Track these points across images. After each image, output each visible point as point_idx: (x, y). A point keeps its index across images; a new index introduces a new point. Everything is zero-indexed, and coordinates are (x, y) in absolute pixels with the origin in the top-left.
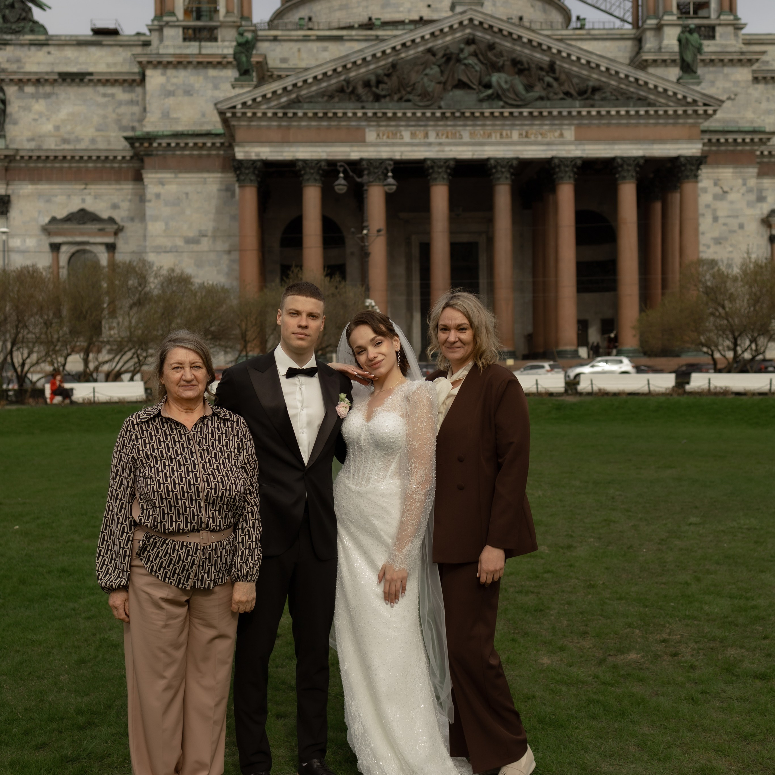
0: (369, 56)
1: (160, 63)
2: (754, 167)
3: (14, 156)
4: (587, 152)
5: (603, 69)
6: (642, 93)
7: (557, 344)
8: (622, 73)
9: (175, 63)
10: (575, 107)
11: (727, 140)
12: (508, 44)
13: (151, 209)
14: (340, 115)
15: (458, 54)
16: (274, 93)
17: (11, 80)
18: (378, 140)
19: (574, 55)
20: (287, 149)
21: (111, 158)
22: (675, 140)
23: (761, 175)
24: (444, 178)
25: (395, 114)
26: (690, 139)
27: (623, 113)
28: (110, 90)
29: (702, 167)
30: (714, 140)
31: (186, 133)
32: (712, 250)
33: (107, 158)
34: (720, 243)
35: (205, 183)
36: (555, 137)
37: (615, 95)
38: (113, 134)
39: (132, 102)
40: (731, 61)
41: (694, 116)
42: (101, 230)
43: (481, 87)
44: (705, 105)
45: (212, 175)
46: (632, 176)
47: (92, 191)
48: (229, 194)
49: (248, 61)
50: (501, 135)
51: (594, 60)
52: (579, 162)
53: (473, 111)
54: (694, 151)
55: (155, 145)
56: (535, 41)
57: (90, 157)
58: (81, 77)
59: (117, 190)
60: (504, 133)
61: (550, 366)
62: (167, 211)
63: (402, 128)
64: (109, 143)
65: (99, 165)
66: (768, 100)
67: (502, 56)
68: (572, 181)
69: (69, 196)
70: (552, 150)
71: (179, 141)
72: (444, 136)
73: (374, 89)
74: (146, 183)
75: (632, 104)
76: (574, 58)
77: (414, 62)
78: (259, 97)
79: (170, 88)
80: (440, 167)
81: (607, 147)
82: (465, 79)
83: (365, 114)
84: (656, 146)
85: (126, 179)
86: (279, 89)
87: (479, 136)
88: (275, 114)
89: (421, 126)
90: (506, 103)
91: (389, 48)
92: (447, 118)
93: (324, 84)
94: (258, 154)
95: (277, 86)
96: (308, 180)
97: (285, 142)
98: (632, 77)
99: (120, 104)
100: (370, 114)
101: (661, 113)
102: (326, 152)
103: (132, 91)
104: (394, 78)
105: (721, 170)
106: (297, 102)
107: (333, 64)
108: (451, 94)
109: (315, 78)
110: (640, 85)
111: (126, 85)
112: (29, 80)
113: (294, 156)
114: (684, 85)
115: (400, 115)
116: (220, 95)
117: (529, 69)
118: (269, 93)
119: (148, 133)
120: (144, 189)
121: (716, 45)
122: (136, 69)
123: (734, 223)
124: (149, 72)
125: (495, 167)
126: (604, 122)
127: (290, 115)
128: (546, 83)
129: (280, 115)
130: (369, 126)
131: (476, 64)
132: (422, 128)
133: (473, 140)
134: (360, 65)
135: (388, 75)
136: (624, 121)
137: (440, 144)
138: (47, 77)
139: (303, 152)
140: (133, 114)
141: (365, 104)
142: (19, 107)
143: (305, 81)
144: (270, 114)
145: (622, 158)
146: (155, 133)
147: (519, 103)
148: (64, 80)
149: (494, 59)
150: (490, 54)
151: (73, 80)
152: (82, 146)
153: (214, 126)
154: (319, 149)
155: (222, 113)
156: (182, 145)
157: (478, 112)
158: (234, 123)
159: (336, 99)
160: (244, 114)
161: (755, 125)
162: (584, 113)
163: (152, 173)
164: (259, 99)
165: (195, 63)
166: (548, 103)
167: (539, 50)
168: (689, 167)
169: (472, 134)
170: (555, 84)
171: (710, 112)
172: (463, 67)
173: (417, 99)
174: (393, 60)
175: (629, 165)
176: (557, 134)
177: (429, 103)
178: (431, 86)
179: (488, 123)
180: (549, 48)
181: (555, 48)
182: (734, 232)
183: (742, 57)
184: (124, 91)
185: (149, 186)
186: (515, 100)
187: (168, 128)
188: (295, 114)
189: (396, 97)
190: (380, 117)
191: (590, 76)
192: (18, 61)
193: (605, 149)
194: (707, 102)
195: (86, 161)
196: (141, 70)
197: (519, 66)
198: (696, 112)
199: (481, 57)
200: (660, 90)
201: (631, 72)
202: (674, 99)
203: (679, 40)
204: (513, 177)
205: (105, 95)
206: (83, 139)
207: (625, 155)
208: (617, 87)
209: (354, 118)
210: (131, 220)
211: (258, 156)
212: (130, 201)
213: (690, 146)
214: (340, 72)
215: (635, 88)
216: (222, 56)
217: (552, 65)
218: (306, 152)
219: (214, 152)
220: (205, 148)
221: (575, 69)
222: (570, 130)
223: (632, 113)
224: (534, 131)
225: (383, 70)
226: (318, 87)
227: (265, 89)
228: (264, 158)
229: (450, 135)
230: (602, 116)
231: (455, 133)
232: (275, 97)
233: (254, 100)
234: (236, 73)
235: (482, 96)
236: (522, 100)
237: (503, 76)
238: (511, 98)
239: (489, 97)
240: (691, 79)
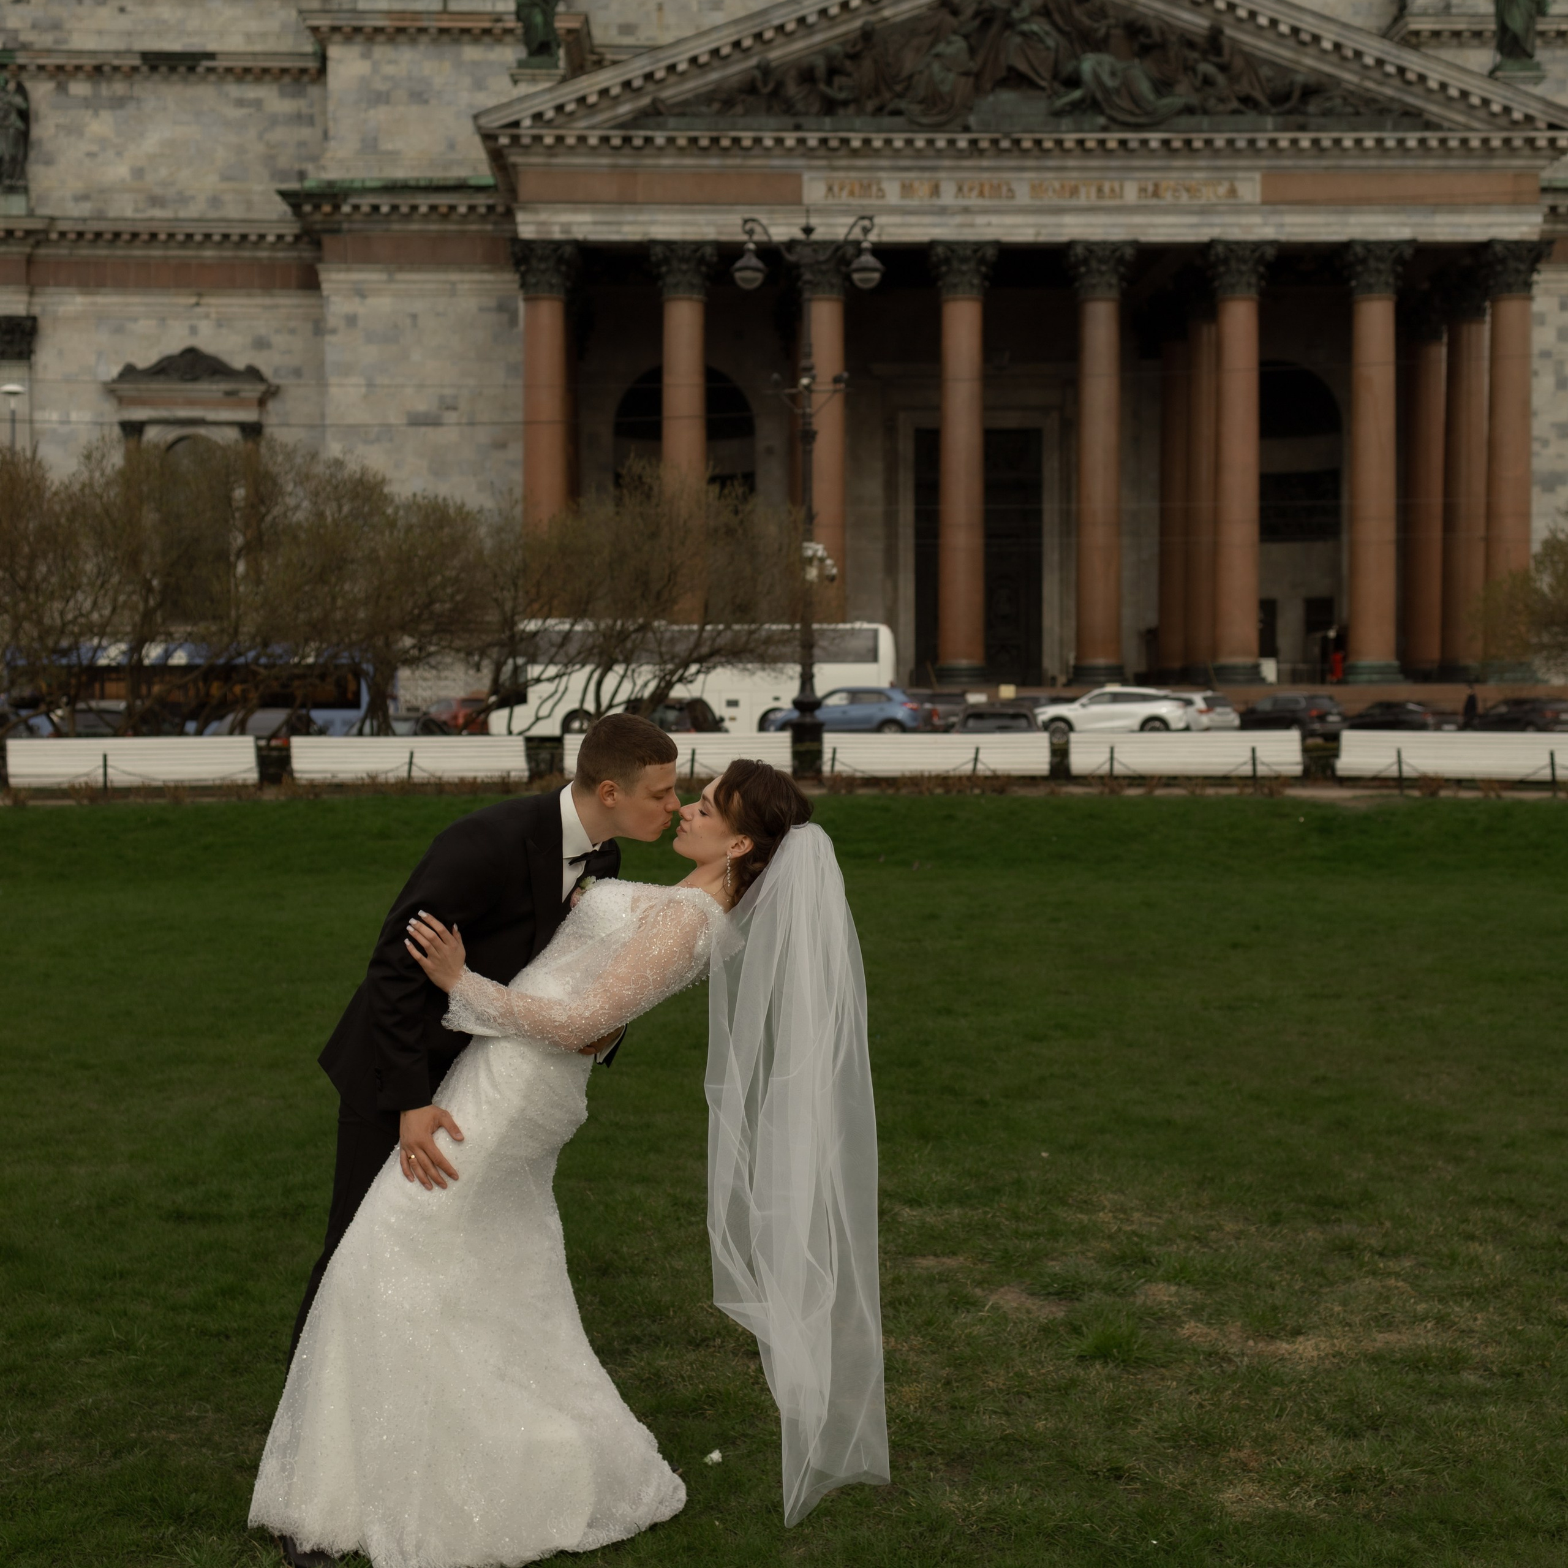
0: (811, 13)
1: (357, 30)
3: (46, 232)
4: (1288, 229)
5: (1327, 45)
6: (1410, 100)
7: (1215, 650)
8: (1370, 55)
9: (391, 30)
10: (1265, 131)
13: (336, 348)
14: (747, 143)
15: (1008, 12)
16: (604, 93)
17: (41, 68)
18: (830, 201)
19: (1264, 15)
20: (630, 217)
21: (253, 238)
22: (1483, 204)
24: (972, 285)
25: (867, 142)
26: (1516, 202)
27: (1369, 143)
28: (251, 92)
29: (1539, 266)
30: (1562, 210)
31: (412, 183)
32: (1552, 450)
33: (244, 237)
35: (453, 293)
36: (1218, 197)
37: (1351, 105)
38: (258, 188)
39: (299, 119)
41: (1527, 151)
42: (228, 394)
43: (1056, 85)
44: (1552, 127)
45: (468, 277)
46: (1387, 284)
47: (213, 310)
48: (505, 317)
49: (548, 22)
50: (1100, 190)
51: (1309, 25)
52: (1270, 253)
53: (1038, 136)
54: (1525, 229)
55: (346, 209)
57: (208, 236)
58: (190, 63)
59: (266, 307)
60: (1106, 188)
61: (1205, 699)
62: (370, 354)
63: (882, 174)
64: (249, 205)
65: (228, 254)
67: (1105, 16)
68: (1253, 293)
69: (163, 320)
70: (1211, 225)
71: (397, 201)
72: (975, 193)
73: (822, 87)
74: (325, 293)
75: (1389, 124)
76: (1263, 21)
77: (911, 27)
78: (570, 102)
79: (380, 86)
80: (964, 260)
81: (1332, 219)
82: (1022, 66)
83: (801, 141)
84: (1440, 219)
85: (285, 286)
86: (614, 85)
87: (1050, 194)
88: (605, 140)
89: (923, 169)
90: (1112, 119)
92: (981, 153)
93: (714, 76)
94: (566, 227)
95: (609, 78)
96: (676, 285)
97: (626, 201)
98: (1392, 64)
99: (274, 121)
100: (813, 142)
101: (1453, 143)
102: (715, 224)
103: (299, 93)
104: (867, 64)
106: (654, 114)
107: (732, 30)
108: (991, 98)
109: (693, 60)
110: (1409, 83)
111: (287, 79)
112: (78, 68)
113: (645, 234)
114: (1508, 84)
115: (878, 143)
116: (485, 100)
117: (1162, 46)
118: (591, 93)
119: (331, 184)
120: (321, 306)
122: (309, 48)
124: (334, 52)
125: (1085, 261)
126: (1324, 163)
128: (1200, 77)
129: (616, 142)
130: (810, 168)
131: (1047, 33)
132: (927, 175)
133: (1038, 203)
134: (792, 33)
135: (854, 57)
136: (1372, 162)
137: (966, 210)
138: (116, 62)
139: (664, 223)
140: (302, 144)
141: (801, 120)
142: (57, 126)
143: (671, 68)
144: (593, 141)
145: (1367, 245)
146: (347, 185)
147: (1142, 120)
148: (154, 68)
149: (1087, 21)
150: (1077, 12)
151: (173, 69)
152: (192, 211)
153: (475, 169)
154: (701, 218)
155: (488, 137)
156: (404, 209)
157: (1049, 139)
158: (515, 158)
159: (739, 109)
160: (538, 139)
162: (1284, 144)
163: (339, 271)
164: (570, 107)
165: (433, 31)
166: (1205, 121)
168: (1512, 264)
169: (1036, 189)
170: (1221, 79)
171: (1563, 143)
172: (1018, 40)
173: (916, 108)
174: (865, 24)
175: (1380, 259)
176: (1222, 190)
177: (942, 118)
178: (949, 81)
179: (1071, 163)
184: (283, 94)
185: (333, 299)
186: (1132, 114)
187: (375, 174)
188: (648, 140)
189: (870, 105)
190: (834, 150)
191: (1298, 63)
192: (56, 26)
193: (1328, 225)
194: (1556, 121)
195: (201, 245)
196: (317, 48)
197: (1143, 39)
198: (1530, 142)
199: (1057, 17)
200: (1453, 92)
201: (1388, 54)
202: (1482, 113)
204: (1125, 284)
205: (240, 103)
206: (193, 198)
207: (1372, 237)
208: (1357, 85)
209: (778, 151)
210: (297, 372)
211: (568, 232)
212: (292, 331)
213: (1515, 218)
214: (748, 49)
215: (1397, 89)
216: (493, 17)
217: (1215, 36)
218: (671, 224)
219: (474, 227)
220: (454, 217)
221: (1264, 46)
222: (1252, 179)
223: (1391, 143)
224: (1172, 183)
225: (843, 44)
226: (701, 81)
227: (585, 84)
228: (580, 236)
229: (986, 189)
230: (1323, 150)
231: (999, 186)
232: (605, 103)
233: (560, 108)
234: (521, 52)
235: (1059, 103)
236: (1147, 114)
237: (1107, 59)
238: (1122, 109)
239: (1075, 107)
240: (1521, 70)
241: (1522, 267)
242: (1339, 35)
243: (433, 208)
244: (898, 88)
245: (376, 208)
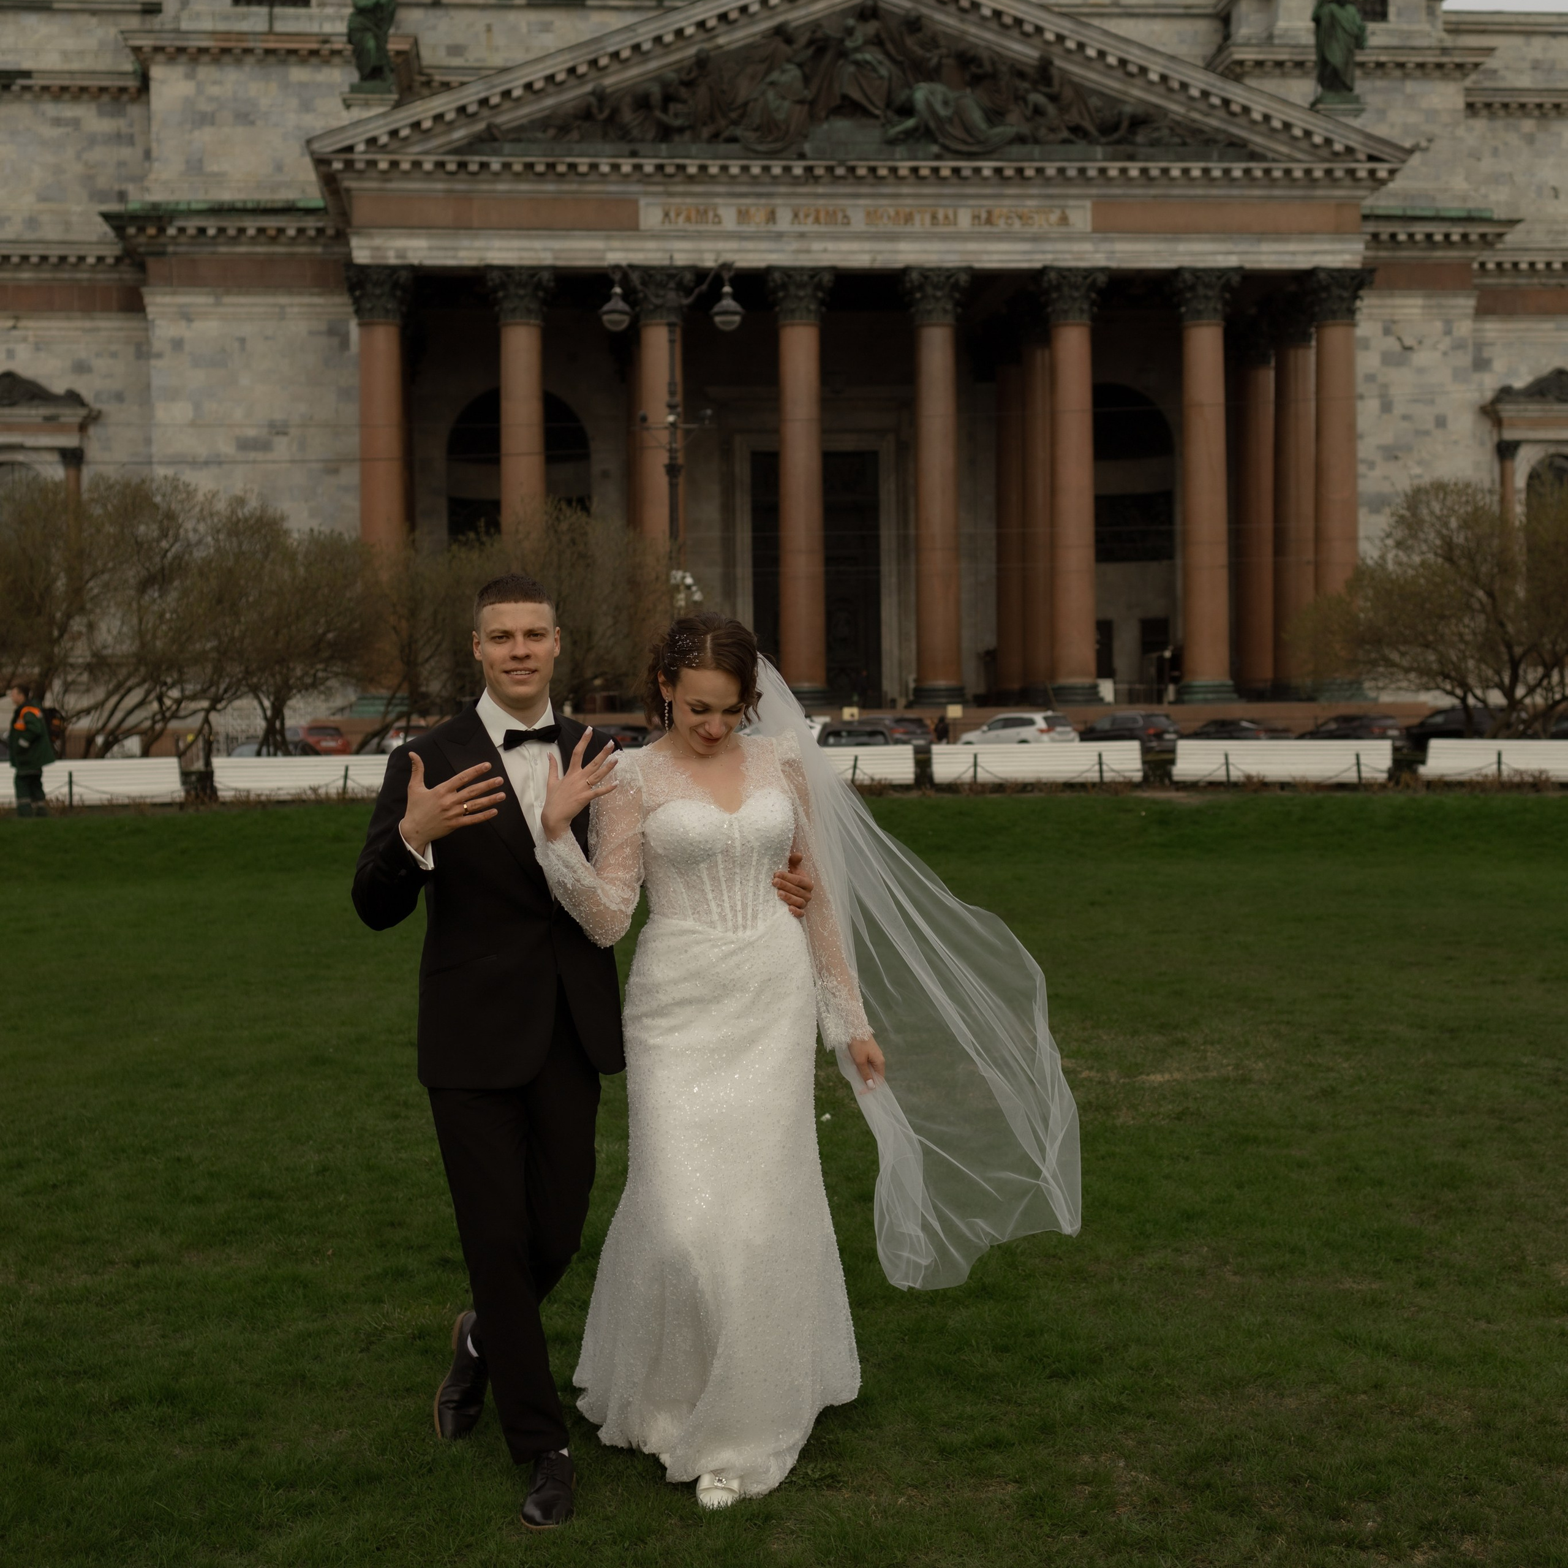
0: (646, 41)
1: (181, 50)
2: (1468, 296)
4: (1118, 257)
5: (1154, 77)
6: (1237, 131)
7: (1053, 673)
8: (1196, 87)
9: (216, 51)
10: (1095, 160)
11: (1411, 236)
12: (952, 21)
13: (162, 372)
14: (583, 169)
15: (842, 40)
16: (439, 118)
18: (667, 226)
19: (1092, 47)
20: (466, 243)
21: (72, 260)
22: (1307, 233)
23: (1483, 311)
24: (809, 311)
25: (703, 168)
26: (1338, 232)
27: (1196, 173)
28: (69, 111)
29: (1361, 293)
30: (1384, 237)
31: (239, 205)
32: (1377, 473)
33: (63, 259)
34: (1396, 458)
35: (282, 316)
36: (1051, 225)
37: (1178, 135)
38: (77, 208)
39: (118, 138)
40: (1421, 66)
41: (1348, 182)
42: (48, 419)
43: (890, 114)
44: (1371, 158)
45: (297, 300)
46: (1215, 310)
47: (30, 333)
48: (335, 341)
49: (381, 48)
50: (934, 217)
51: (1136, 57)
52: (1102, 279)
53: (872, 163)
54: (1347, 257)
55: (171, 231)
56: (1008, 15)
57: (25, 258)
58: (5, 81)
59: (84, 330)
60: (941, 215)
61: (1046, 719)
62: (197, 378)
63: (718, 201)
64: (67, 225)
65: (46, 276)
66: (1495, 152)
67: (937, 47)
68: (1086, 319)
70: (1044, 252)
71: (224, 224)
72: (811, 219)
73: (658, 114)
74: (150, 317)
75: (1215, 155)
76: (1091, 52)
77: (745, 55)
78: (404, 127)
79: (204, 106)
80: (801, 286)
81: (1162, 247)
82: (856, 95)
83: (638, 167)
84: (1265, 247)
85: (106, 308)
86: (449, 111)
87: (885, 220)
88: (440, 165)
89: (759, 195)
90: (945, 147)
91: (690, 25)
92: (817, 180)
93: (549, 102)
94: (401, 253)
95: (443, 103)
96: (514, 310)
97: (462, 226)
98: (1217, 96)
99: (92, 141)
100: (649, 169)
102: (552, 250)
103: (119, 112)
104: (702, 91)
105: (1398, 301)
106: (489, 139)
107: (567, 56)
108: (825, 126)
109: (529, 86)
110: (1233, 114)
111: (105, 98)
113: (482, 259)
114: (1329, 116)
115: (714, 170)
116: (316, 123)
117: (994, 76)
118: (426, 119)
119: (155, 206)
120: (146, 330)
121: (1390, 33)
122: (128, 66)
123: (1425, 415)
124: (157, 72)
125: (921, 287)
126: (1153, 191)
127: (473, 168)
128: (1031, 107)
129: (451, 167)
130: (647, 194)
131: (880, 63)
132: (763, 201)
133: (873, 229)
134: (627, 60)
135: (689, 84)
136: (1200, 192)
137: (802, 236)
139: (500, 249)
140: (121, 164)
141: (638, 147)
143: (506, 94)
144: (428, 166)
145: (1195, 272)
146: (172, 207)
147: (974, 149)
149: (919, 51)
150: (910, 41)
152: (7, 232)
153: (303, 191)
154: (537, 244)
155: (321, 162)
156: (232, 232)
157: (883, 167)
158: (347, 184)
159: (575, 135)
160: (372, 164)
161: (1470, 205)
162: (1113, 173)
163: (165, 294)
164: (404, 133)
165: (259, 51)
166: (1037, 150)
167: (1015, 33)
168: (1336, 291)
169: (871, 216)
170: (1051, 109)
171: (1382, 174)
172: (852, 69)
173: (751, 135)
174: (700, 51)
175: (1208, 286)
176: (1054, 217)
177: (778, 145)
178: (784, 109)
179: (905, 190)
180: (1039, 30)
181: (1050, 31)
182: (1427, 433)
183: (1444, 59)
184: (101, 113)
185: (158, 322)
186: (965, 142)
187: (201, 196)
188: (484, 166)
189: (706, 132)
190: (671, 176)
191: (1125, 93)
193: (1158, 252)
194: (1375, 153)
195: (18, 267)
196: (137, 66)
197: (974, 69)
198: (1351, 172)
199: (890, 47)
200: (1277, 124)
201: (1213, 86)
202: (1304, 145)
203: (1317, 19)
204: (959, 310)
205: (57, 122)
206: (9, 219)
207: (1201, 265)
208: (1184, 116)
209: (614, 177)
210: (119, 397)
211: (403, 257)
212: (114, 355)
213: (1338, 246)
214: (583, 75)
215: (1222, 120)
216: (321, 38)
217: (1045, 67)
218: (508, 250)
219: (302, 249)
220: (283, 239)
221: (1092, 77)
222: (1083, 207)
223: (1217, 173)
224: (1005, 210)
225: (678, 71)
226: (535, 107)
227: (419, 109)
228: (416, 262)
229: (822, 215)
230: (1151, 179)
231: (835, 212)
232: (440, 128)
233: (394, 133)
234: (354, 76)
235: (893, 131)
236: (979, 142)
237: (939, 88)
238: (956, 138)
239: (909, 135)
240: (1342, 102)
241: (1346, 294)
242: (1165, 67)
243: (261, 231)
244: (734, 115)
245: (202, 231)
